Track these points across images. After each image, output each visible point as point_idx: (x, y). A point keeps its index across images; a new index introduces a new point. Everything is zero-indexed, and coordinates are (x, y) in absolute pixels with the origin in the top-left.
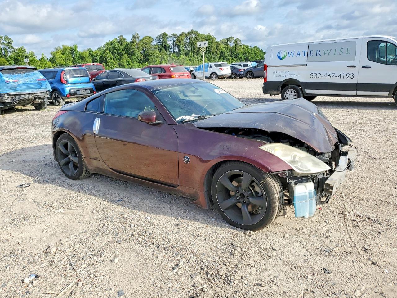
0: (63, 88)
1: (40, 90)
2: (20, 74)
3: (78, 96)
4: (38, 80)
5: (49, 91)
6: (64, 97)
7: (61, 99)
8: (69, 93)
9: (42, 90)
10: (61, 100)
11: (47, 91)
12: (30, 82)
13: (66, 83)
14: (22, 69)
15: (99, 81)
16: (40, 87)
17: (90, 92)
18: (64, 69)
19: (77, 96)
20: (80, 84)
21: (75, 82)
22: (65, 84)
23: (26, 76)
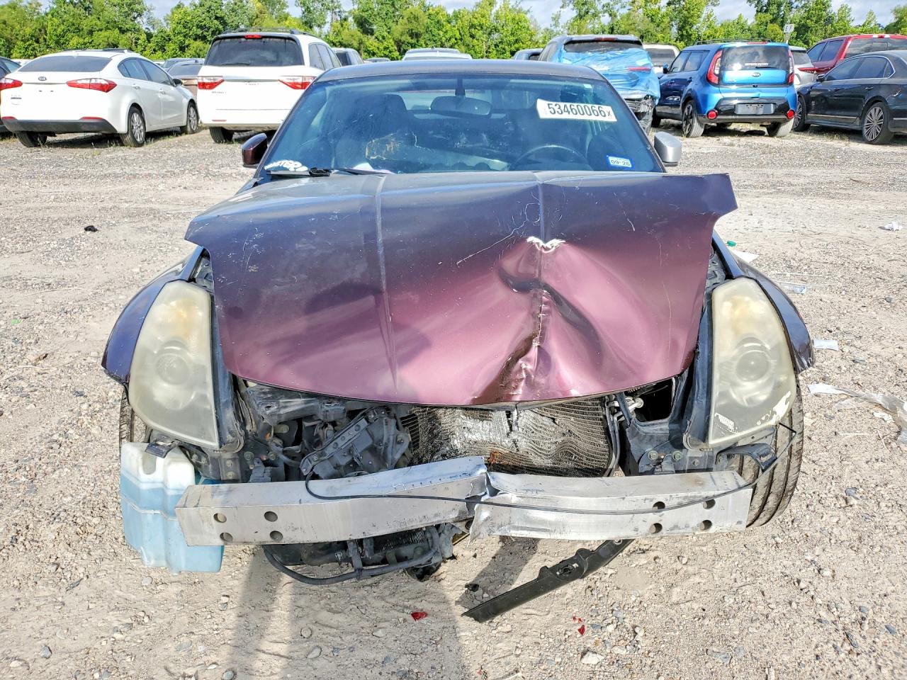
0: (706, 93)
1: (630, 92)
2: (597, 54)
3: (738, 117)
4: (632, 70)
5: (652, 97)
6: (702, 116)
7: (696, 121)
8: (716, 108)
9: (635, 94)
10: (696, 124)
11: (648, 96)
12: (610, 73)
13: (717, 82)
14: (608, 43)
15: (835, 83)
16: (633, 86)
17: (775, 111)
18: (724, 46)
19: (734, 117)
20: (754, 86)
21: (746, 82)
22: (714, 85)
23: (607, 59)
